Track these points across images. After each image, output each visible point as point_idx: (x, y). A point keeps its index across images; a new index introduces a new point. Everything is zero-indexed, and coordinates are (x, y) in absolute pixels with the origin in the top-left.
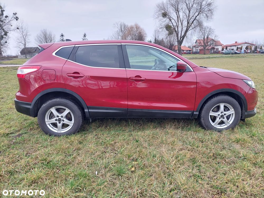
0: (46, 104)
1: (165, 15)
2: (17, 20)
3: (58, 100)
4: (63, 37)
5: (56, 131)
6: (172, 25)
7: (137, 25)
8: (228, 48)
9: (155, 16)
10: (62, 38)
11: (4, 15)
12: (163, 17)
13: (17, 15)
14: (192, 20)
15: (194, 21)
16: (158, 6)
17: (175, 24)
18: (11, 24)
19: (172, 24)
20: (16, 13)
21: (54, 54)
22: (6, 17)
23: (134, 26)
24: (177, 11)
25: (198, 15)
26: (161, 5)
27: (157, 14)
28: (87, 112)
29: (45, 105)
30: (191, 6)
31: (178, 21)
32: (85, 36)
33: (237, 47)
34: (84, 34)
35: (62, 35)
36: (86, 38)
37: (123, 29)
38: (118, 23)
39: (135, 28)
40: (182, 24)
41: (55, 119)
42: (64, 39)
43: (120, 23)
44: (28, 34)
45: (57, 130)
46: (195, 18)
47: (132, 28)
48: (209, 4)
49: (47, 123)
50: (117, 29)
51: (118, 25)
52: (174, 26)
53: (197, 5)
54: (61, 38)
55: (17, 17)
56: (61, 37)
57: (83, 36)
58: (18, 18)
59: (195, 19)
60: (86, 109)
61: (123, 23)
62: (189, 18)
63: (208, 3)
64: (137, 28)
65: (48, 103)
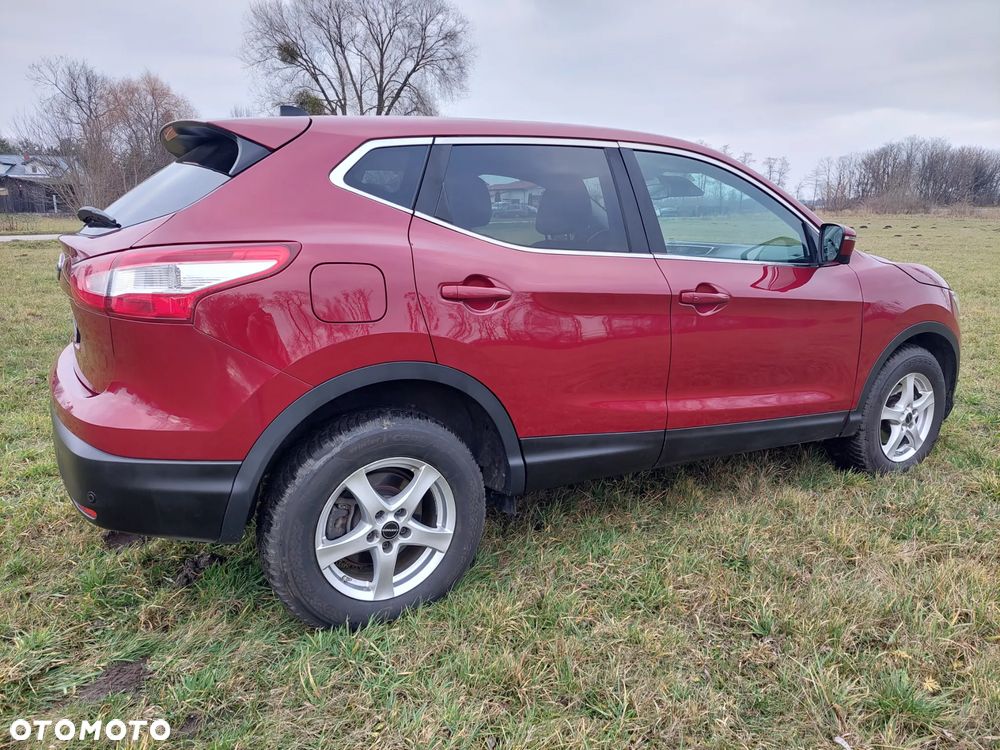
0: (329, 456)
1: (289, 53)
3: (384, 426)
5: (368, 596)
6: (322, 97)
7: (156, 80)
8: (503, 196)
9: (249, 55)
12: (284, 60)
14: (394, 87)
15: (401, 89)
16: (260, 14)
17: (332, 96)
19: (323, 92)
21: (337, 177)
23: (143, 86)
24: (338, 43)
25: (414, 70)
26: (271, 13)
27: (259, 44)
28: (516, 468)
29: (321, 462)
30: (385, 32)
31: (343, 85)
33: (530, 195)
37: (83, 94)
38: (54, 62)
39: (144, 93)
40: (360, 98)
41: (367, 528)
43: (62, 65)
45: (368, 589)
46: (406, 80)
47: (130, 90)
48: (450, 37)
49: (323, 562)
50: (52, 90)
51: (54, 73)
52: (329, 102)
53: (406, 31)
59: (404, 84)
60: (514, 456)
61: (81, 64)
62: (381, 77)
63: (446, 30)
64: (157, 92)
65: (337, 450)
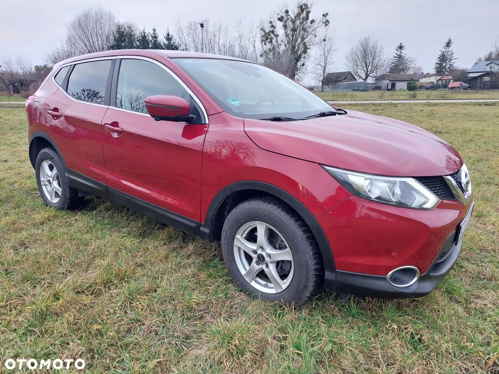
2: (326, 25)
4: (402, 51)
10: (399, 53)
11: (310, 20)
13: (328, 18)
18: (316, 34)
20: (327, 14)
22: (313, 21)
32: (448, 44)
34: (447, 41)
35: (401, 47)
36: (450, 49)
42: (402, 55)
44: (333, 48)
54: (396, 52)
55: (327, 21)
56: (397, 50)
57: (444, 44)
58: (329, 22)
